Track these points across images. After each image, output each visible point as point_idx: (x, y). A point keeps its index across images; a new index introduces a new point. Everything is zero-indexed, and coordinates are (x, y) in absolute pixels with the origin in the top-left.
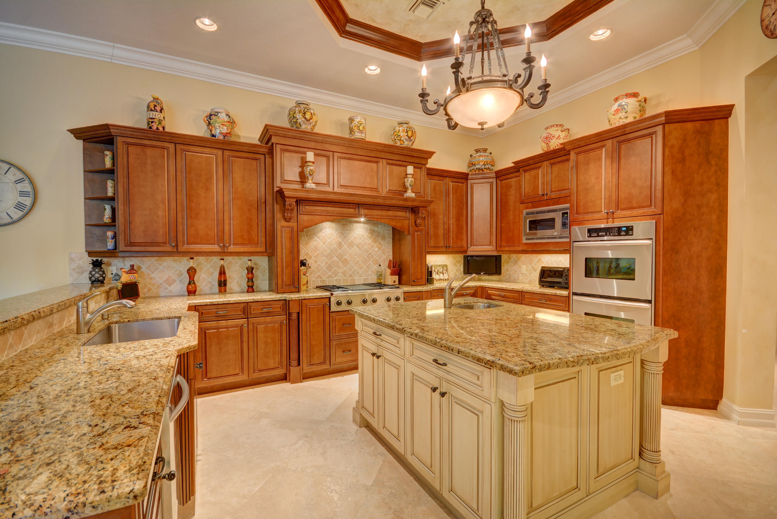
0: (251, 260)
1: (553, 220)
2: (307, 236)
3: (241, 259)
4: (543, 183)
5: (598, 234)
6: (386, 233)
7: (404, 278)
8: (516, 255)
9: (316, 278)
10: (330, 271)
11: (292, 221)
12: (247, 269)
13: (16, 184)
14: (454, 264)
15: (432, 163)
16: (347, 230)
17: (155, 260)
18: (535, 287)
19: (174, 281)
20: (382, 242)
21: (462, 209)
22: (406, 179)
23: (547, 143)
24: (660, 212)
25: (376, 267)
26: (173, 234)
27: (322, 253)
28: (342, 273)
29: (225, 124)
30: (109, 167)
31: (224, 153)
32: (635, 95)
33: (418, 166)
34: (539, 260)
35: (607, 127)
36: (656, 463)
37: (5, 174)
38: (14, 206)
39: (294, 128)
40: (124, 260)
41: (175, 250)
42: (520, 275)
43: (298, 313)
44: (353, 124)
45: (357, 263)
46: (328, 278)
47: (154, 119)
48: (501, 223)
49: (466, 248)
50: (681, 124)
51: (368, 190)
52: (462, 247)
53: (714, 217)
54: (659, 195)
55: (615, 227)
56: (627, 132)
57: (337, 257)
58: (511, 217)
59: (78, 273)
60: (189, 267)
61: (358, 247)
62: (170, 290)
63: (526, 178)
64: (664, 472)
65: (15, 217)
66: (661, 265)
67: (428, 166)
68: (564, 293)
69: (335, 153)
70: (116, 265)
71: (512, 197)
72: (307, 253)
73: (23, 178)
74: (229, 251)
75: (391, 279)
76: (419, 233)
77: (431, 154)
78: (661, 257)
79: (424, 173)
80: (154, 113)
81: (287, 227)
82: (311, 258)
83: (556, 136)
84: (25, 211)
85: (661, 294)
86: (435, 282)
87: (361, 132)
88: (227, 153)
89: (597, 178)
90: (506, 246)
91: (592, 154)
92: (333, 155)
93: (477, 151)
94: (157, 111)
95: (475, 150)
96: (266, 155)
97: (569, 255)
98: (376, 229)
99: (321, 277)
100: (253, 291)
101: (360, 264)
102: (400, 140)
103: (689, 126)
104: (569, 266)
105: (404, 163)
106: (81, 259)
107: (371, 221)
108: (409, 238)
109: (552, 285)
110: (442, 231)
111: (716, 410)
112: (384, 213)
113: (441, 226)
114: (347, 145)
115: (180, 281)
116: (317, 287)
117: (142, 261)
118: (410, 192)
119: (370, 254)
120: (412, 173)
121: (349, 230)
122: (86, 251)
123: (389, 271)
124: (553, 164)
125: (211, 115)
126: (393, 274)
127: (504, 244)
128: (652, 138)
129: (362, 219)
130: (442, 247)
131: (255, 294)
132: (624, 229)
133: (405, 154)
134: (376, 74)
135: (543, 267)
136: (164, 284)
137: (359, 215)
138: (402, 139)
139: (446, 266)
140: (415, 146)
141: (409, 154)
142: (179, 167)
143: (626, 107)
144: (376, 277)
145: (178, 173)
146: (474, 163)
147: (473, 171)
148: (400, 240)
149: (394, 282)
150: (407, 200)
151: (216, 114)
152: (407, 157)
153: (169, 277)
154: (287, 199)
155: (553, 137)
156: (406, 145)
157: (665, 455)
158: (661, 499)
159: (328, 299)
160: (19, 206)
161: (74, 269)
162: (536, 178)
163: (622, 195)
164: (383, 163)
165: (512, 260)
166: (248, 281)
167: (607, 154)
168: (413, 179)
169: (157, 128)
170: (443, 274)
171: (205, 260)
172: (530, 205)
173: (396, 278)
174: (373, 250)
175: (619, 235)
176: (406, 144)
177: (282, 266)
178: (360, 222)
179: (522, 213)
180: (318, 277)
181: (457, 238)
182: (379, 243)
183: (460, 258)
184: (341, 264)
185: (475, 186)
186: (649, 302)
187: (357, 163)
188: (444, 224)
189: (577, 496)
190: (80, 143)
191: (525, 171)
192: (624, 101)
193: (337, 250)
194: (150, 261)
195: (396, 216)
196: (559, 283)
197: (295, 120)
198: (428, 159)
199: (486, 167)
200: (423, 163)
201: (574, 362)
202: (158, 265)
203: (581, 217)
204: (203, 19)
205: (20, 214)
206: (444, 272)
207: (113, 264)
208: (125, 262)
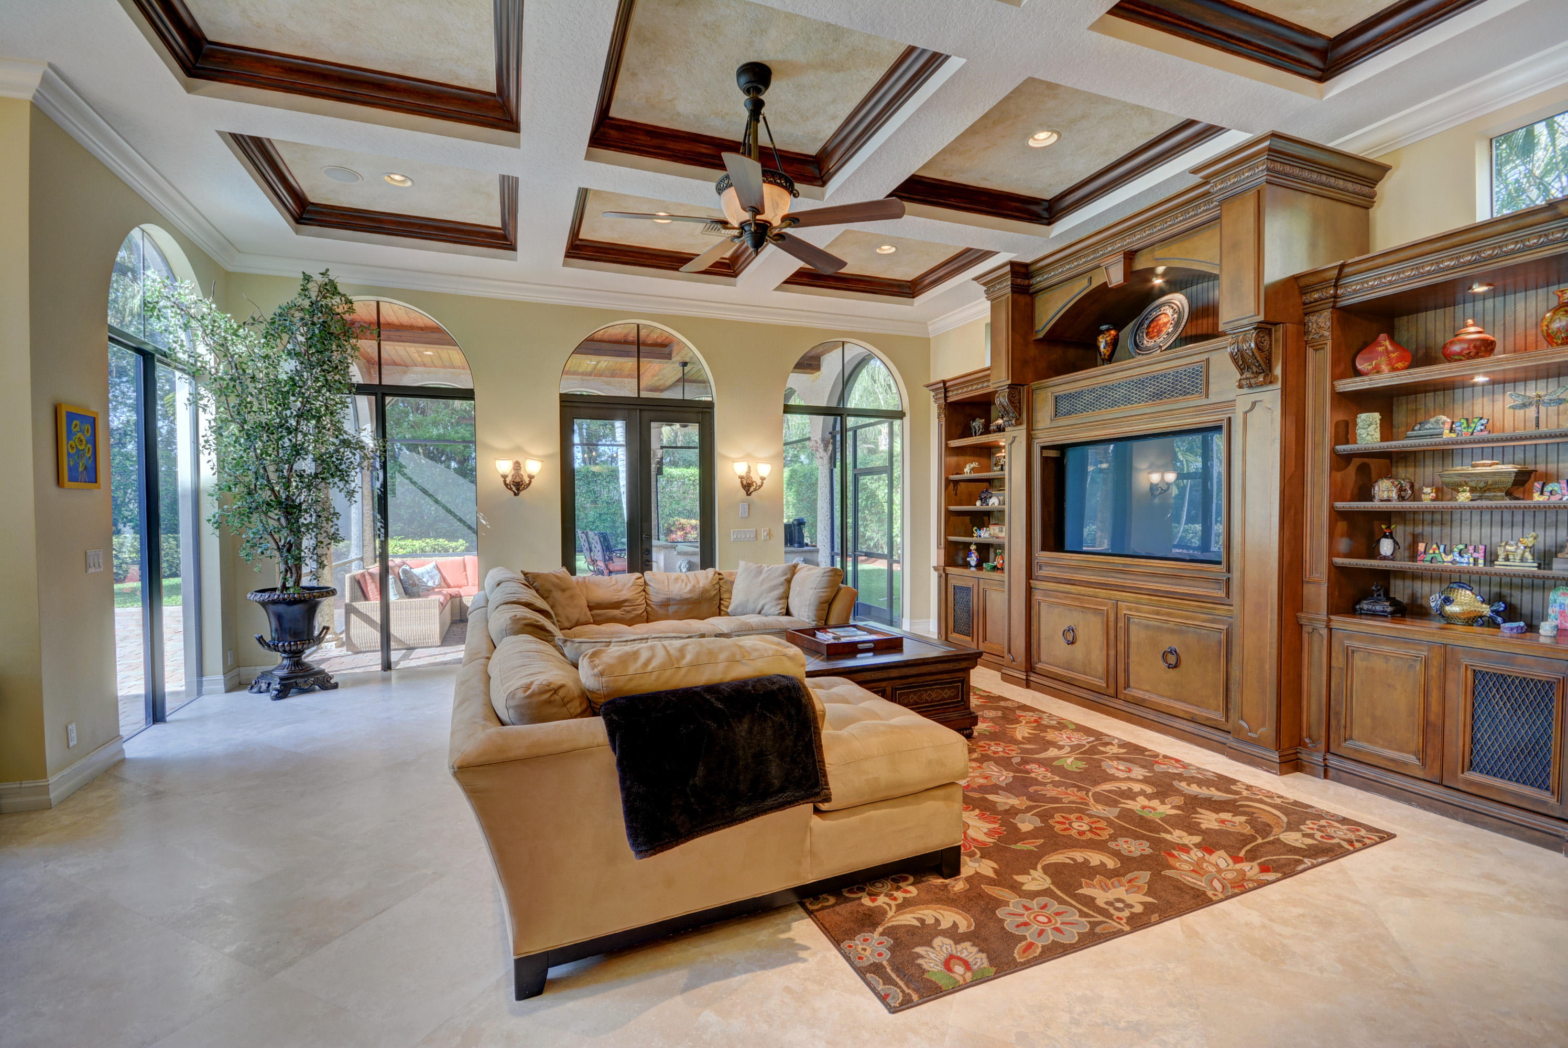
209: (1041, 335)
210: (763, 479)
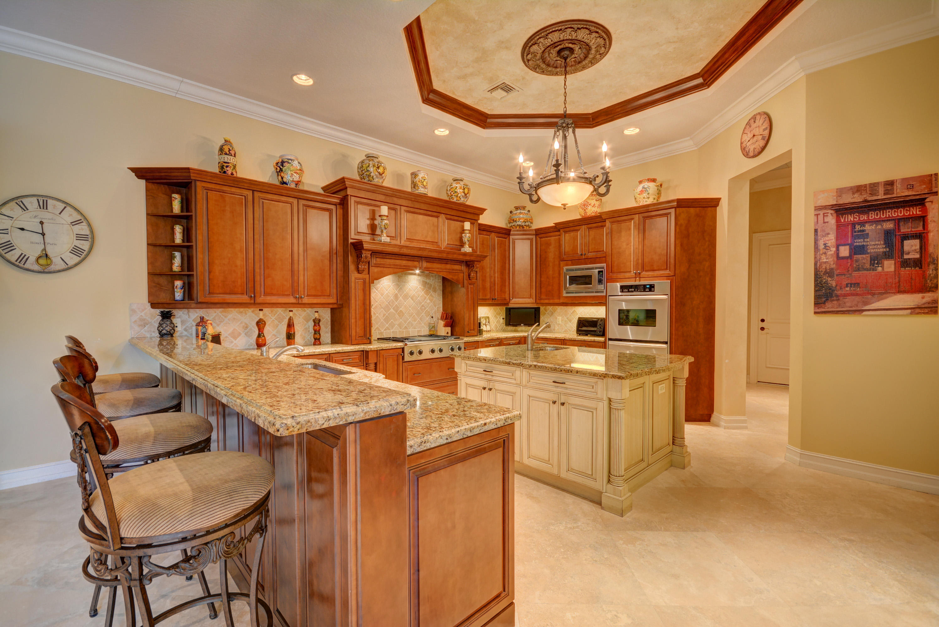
0: (318, 312)
1: (590, 277)
3: (305, 311)
4: (581, 244)
5: (628, 290)
6: (436, 286)
7: (457, 329)
8: (552, 307)
11: (364, 273)
12: (314, 321)
13: (73, 225)
14: (495, 316)
15: (484, 219)
16: (403, 282)
17: (221, 312)
18: (572, 334)
19: (240, 334)
20: (433, 294)
21: (505, 263)
22: (463, 235)
23: (585, 210)
24: (673, 275)
25: (428, 319)
26: (251, 285)
27: (380, 305)
28: (398, 325)
29: (298, 172)
30: (177, 212)
31: (299, 202)
32: (654, 180)
33: (473, 221)
34: (573, 312)
35: (633, 204)
36: (682, 446)
37: (60, 214)
38: (69, 250)
39: (366, 181)
40: (188, 312)
41: (252, 301)
42: (556, 326)
43: (376, 364)
44: (417, 179)
45: (411, 315)
46: (385, 330)
47: (229, 163)
48: (541, 277)
49: (508, 300)
50: (687, 208)
51: (430, 244)
52: (505, 299)
53: (707, 279)
54: (672, 261)
55: (641, 285)
56: (650, 210)
57: (394, 309)
58: (551, 272)
59: (141, 325)
60: (257, 319)
61: (412, 299)
62: (235, 344)
63: (566, 238)
64: (687, 452)
65: (71, 263)
66: (674, 314)
67: (479, 222)
68: (602, 339)
69: (402, 207)
70: (180, 317)
71: (552, 254)
73: (81, 220)
74: (304, 302)
75: (444, 331)
76: (472, 286)
77: (482, 210)
78: (674, 309)
79: (476, 228)
80: (229, 157)
81: (359, 279)
83: (592, 204)
84: (82, 256)
85: (674, 337)
86: (484, 333)
87: (425, 187)
88: (302, 202)
89: (627, 244)
90: (546, 299)
91: (623, 225)
92: (400, 208)
93: (517, 208)
94: (231, 155)
95: (515, 207)
96: (338, 206)
97: (605, 307)
98: (428, 281)
99: (379, 330)
100: (320, 344)
101: (414, 316)
102: (457, 196)
103: (692, 210)
104: (605, 317)
105: (460, 219)
106: (143, 310)
107: (426, 272)
108: (463, 291)
109: (586, 333)
110: (489, 284)
111: (710, 421)
112: (443, 266)
113: (488, 279)
114: (413, 200)
115: (245, 334)
116: (378, 339)
117: (207, 313)
118: (468, 247)
119: (423, 306)
120: (469, 229)
121: (405, 282)
122: (149, 302)
123: (442, 323)
124: (591, 228)
125: (283, 162)
126: (446, 326)
127: (543, 297)
128: (668, 217)
129: (417, 272)
130: (488, 299)
131: (321, 346)
132: (648, 286)
133: (461, 210)
134: (444, 136)
135: (579, 318)
136: (230, 337)
137: (416, 267)
138: (459, 195)
139: (488, 318)
140: (469, 203)
141: (465, 210)
142: (256, 215)
143: (648, 189)
144: (428, 329)
145: (256, 222)
146: (515, 220)
147: (514, 227)
148: (452, 293)
149: (448, 333)
150: (465, 254)
151: (289, 161)
152: (462, 213)
153: (234, 329)
154: (363, 252)
155: (589, 205)
156: (462, 202)
157: (687, 442)
158: (687, 469)
159: (401, 349)
160: (76, 251)
161: (135, 321)
162: (575, 239)
163: (646, 260)
164: (442, 217)
165: (548, 311)
166: (315, 334)
167: (635, 226)
168: (470, 235)
169: (232, 172)
170: (486, 325)
171: (270, 312)
172: (570, 262)
173: (449, 329)
174: (426, 302)
175: (644, 291)
176: (462, 200)
177: (356, 318)
178: (415, 274)
179: (563, 269)
180: (376, 329)
181: (501, 290)
182: (431, 295)
183: (502, 311)
184: (397, 316)
185: (516, 241)
186: (666, 343)
187: (421, 217)
188: (491, 277)
189: (643, 465)
190: (142, 183)
191: (566, 232)
192: (646, 184)
193: (393, 301)
194: (215, 312)
195: (453, 270)
196: (595, 331)
197: (368, 173)
198: (479, 215)
199: (526, 224)
200: (476, 219)
201: (649, 372)
202: (223, 317)
203: (615, 276)
204: (300, 76)
205: (77, 259)
206: (487, 323)
207: (177, 316)
208: (190, 314)
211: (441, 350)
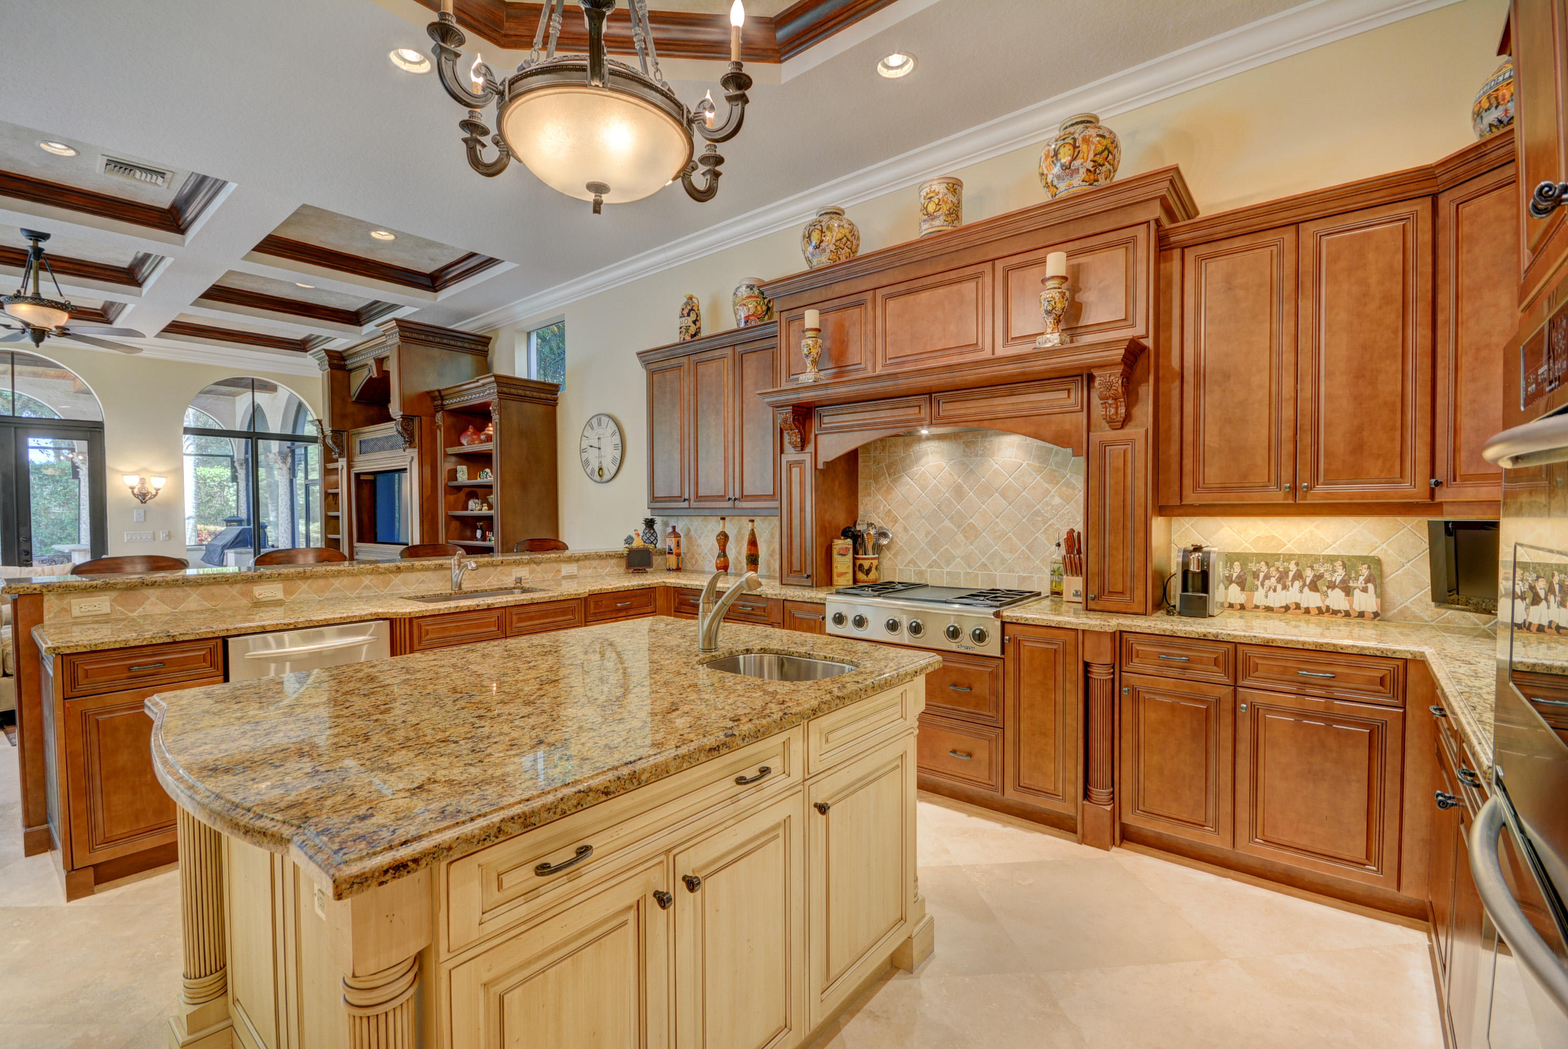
2: (890, 475)
9: (907, 565)
10: (935, 554)
11: (807, 449)
13: (612, 437)
16: (976, 455)
20: (1074, 480)
26: (686, 484)
27: (919, 511)
28: (962, 558)
29: (745, 301)
31: (735, 351)
38: (611, 461)
45: (1001, 537)
46: (930, 566)
47: (681, 328)
49: (1422, 489)
51: (954, 354)
52: (1392, 486)
57: (951, 519)
60: (719, 532)
65: (613, 472)
69: (876, 291)
72: (889, 511)
73: (616, 430)
74: (740, 506)
75: (1068, 586)
81: (795, 462)
82: (895, 521)
84: (618, 465)
92: (874, 296)
94: (684, 316)
99: (915, 564)
101: (1009, 539)
118: (1050, 330)
119: (1037, 513)
121: (981, 455)
126: (1070, 571)
142: (691, 387)
145: (691, 397)
149: (1076, 593)
159: (824, 607)
160: (614, 460)
164: (992, 271)
169: (684, 338)
173: (1079, 584)
174: (1047, 504)
177: (789, 536)
180: (909, 562)
184: (960, 537)
193: (951, 503)
200: (1141, 219)
205: (615, 468)
209: (354, 399)
210: (157, 490)
211: (916, 629)
